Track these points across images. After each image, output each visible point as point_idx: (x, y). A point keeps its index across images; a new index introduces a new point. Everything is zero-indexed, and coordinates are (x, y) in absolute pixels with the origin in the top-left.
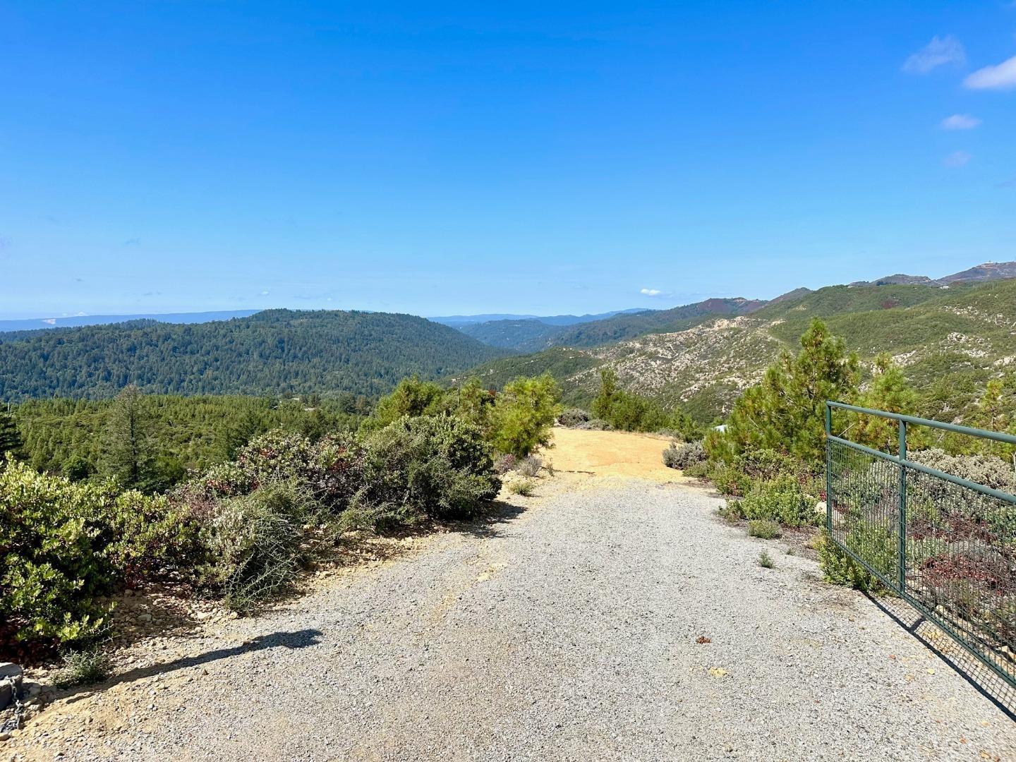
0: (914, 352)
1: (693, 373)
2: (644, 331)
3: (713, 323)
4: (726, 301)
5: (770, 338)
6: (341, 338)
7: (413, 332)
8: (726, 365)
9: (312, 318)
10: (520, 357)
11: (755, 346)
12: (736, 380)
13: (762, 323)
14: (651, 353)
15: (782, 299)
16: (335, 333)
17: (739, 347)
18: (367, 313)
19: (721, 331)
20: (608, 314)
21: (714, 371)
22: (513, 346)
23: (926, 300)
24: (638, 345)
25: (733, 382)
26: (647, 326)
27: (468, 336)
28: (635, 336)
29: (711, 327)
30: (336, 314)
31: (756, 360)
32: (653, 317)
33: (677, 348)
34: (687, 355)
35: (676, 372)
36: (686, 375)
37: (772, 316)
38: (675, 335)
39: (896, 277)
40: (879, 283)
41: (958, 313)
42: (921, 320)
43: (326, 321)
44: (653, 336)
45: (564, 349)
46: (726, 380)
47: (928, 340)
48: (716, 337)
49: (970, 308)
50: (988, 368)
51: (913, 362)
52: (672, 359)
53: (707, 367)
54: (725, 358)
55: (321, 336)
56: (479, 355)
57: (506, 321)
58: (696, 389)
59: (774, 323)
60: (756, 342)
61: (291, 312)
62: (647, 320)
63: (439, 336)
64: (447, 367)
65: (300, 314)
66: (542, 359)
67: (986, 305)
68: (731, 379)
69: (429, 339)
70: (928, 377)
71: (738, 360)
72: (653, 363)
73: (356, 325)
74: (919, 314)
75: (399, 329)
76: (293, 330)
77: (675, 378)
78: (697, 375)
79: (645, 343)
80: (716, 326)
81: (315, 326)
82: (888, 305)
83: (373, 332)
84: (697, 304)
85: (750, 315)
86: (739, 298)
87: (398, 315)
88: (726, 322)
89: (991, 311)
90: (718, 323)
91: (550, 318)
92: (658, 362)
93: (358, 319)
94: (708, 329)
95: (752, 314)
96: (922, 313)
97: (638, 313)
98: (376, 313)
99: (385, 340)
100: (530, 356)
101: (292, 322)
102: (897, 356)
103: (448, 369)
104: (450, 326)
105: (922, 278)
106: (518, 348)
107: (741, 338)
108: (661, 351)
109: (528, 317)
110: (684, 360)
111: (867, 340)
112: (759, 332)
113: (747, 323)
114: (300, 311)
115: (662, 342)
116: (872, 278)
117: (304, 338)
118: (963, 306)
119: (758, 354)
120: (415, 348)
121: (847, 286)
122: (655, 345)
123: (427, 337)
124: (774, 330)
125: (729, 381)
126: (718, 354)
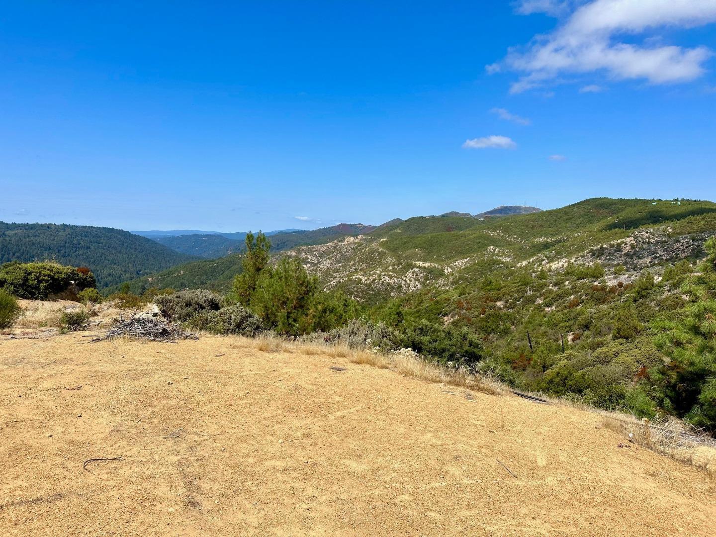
0: (469, 258)
1: (331, 273)
2: (298, 244)
3: (344, 239)
4: (351, 225)
5: (381, 249)
6: (52, 246)
7: (117, 242)
8: (354, 267)
9: (26, 229)
10: (205, 261)
11: (372, 255)
12: (361, 277)
13: (374, 240)
14: (303, 259)
15: (385, 225)
16: (47, 242)
17: (361, 255)
18: (77, 227)
19: (349, 244)
20: (272, 232)
21: (346, 271)
22: (201, 254)
23: (471, 227)
24: (294, 254)
25: (359, 278)
26: (300, 241)
27: (163, 246)
28: (292, 247)
29: (342, 242)
30: (49, 227)
31: (372, 264)
32: (304, 235)
33: (322, 255)
34: (328, 260)
35: (321, 272)
36: (327, 274)
37: (380, 236)
38: (319, 247)
39: (452, 213)
40: (443, 216)
41: (492, 235)
42: (470, 239)
43: (39, 232)
44: (303, 247)
45: (240, 256)
46: (354, 277)
47: (476, 251)
48: (346, 248)
49: (498, 231)
50: (513, 268)
51: (468, 265)
52: (318, 263)
53: (341, 269)
54: (352, 262)
55: (33, 244)
56: (173, 261)
57: (196, 235)
58: (335, 284)
59: (382, 240)
60: (372, 252)
61: (7, 224)
62: (300, 237)
63: (139, 245)
64: (145, 269)
65: (15, 226)
66: (223, 263)
67: (506, 230)
68: (357, 277)
69: (130, 247)
70: (479, 274)
71: (361, 264)
72: (305, 266)
73: (66, 236)
74: (469, 235)
75: (104, 239)
76: (8, 239)
77: (320, 276)
78: (335, 274)
79: (299, 252)
80: (346, 241)
81: (29, 236)
82: (449, 229)
83: (81, 242)
84: (332, 227)
85: (367, 235)
86: (359, 224)
87: (104, 228)
88: (352, 239)
89: (510, 233)
90: (347, 239)
91: (230, 234)
92: (308, 265)
93: (68, 231)
94: (341, 244)
95: (368, 234)
96: (471, 234)
97: (294, 232)
98: (84, 227)
99: (92, 248)
100: (213, 261)
101: (7, 233)
102: (459, 261)
103: (146, 271)
104: (150, 238)
105: (466, 214)
106: (205, 255)
107: (363, 249)
108: (310, 257)
109: (213, 233)
110: (325, 264)
111: (440, 251)
112: (374, 245)
113: (365, 240)
114: (15, 223)
115: (310, 252)
116: (438, 214)
117: (18, 245)
118: (495, 230)
119: (373, 260)
120: (119, 255)
121: (425, 217)
122: (306, 254)
123: (129, 246)
124: (383, 244)
125: (356, 278)
126: (348, 260)
